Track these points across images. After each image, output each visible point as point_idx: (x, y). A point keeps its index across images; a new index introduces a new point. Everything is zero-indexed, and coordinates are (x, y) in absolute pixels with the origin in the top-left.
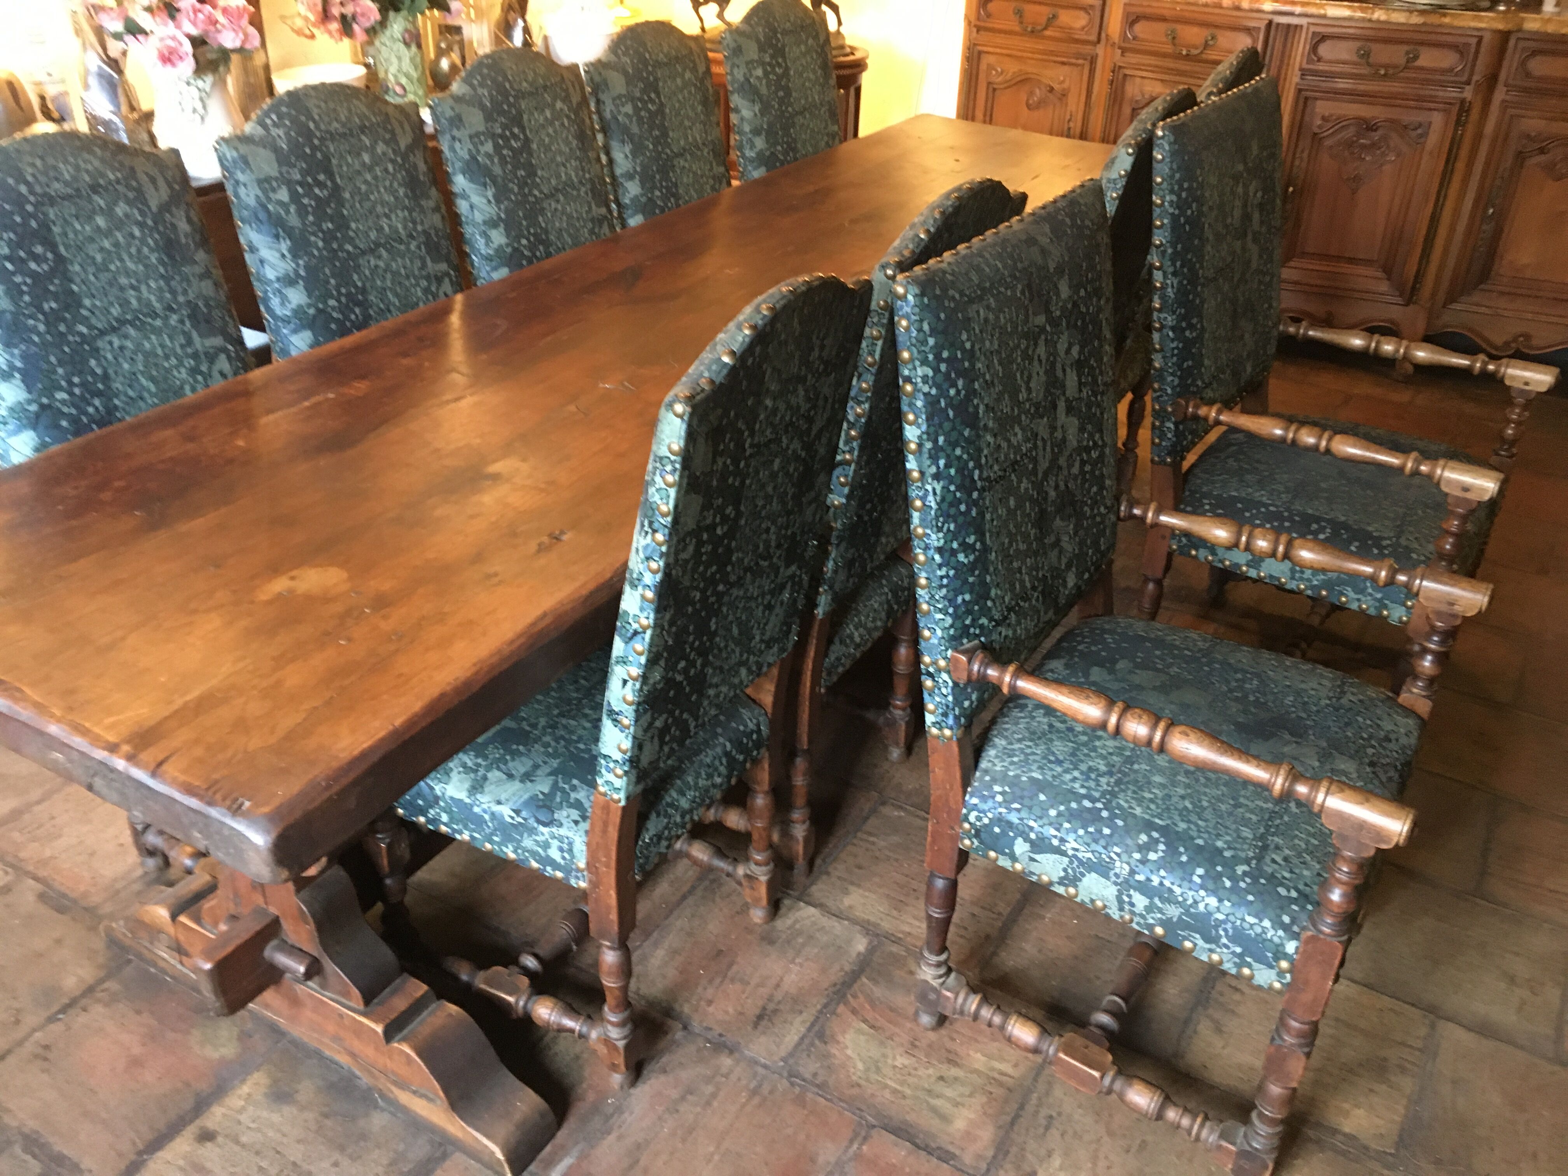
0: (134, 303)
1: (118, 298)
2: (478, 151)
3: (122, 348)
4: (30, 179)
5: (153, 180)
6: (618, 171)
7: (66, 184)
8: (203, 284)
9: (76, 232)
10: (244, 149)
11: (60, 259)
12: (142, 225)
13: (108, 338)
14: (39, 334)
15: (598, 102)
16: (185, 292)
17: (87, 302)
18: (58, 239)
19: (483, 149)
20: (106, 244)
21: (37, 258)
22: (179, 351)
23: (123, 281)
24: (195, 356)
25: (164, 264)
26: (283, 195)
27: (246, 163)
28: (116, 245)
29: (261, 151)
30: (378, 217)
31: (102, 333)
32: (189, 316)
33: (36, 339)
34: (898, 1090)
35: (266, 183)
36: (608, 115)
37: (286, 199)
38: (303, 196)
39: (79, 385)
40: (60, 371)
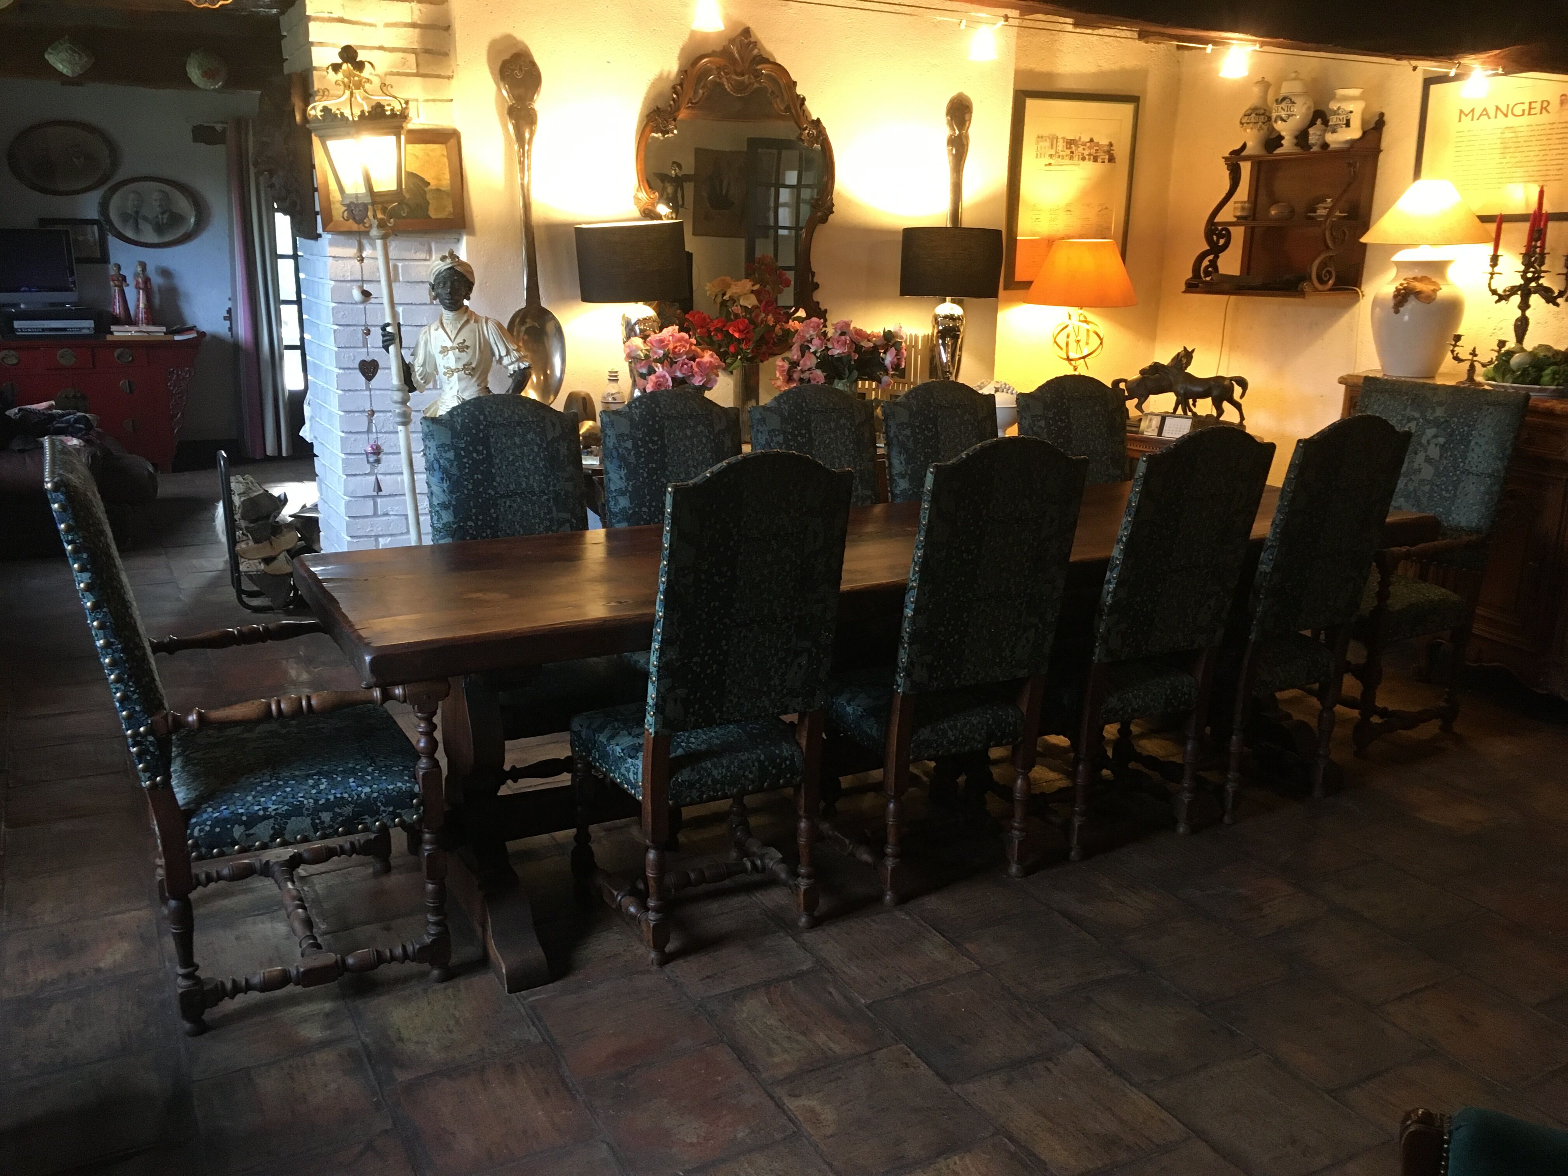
0: (524, 485)
1: (515, 480)
2: (772, 440)
3: (510, 506)
4: (487, 413)
5: (554, 425)
6: (894, 472)
7: (505, 419)
8: (567, 483)
9: (502, 443)
10: (613, 417)
11: (489, 454)
12: (539, 446)
13: (504, 500)
14: (468, 490)
15: (887, 425)
16: (555, 485)
17: (498, 479)
18: (492, 444)
19: (775, 439)
20: (517, 452)
21: (477, 452)
22: (542, 515)
23: (521, 472)
24: (551, 520)
25: (546, 468)
26: (629, 444)
27: (612, 425)
28: (522, 453)
29: (623, 419)
30: (689, 466)
31: (502, 496)
32: (553, 498)
33: (466, 492)
34: (755, 1033)
35: (620, 437)
36: (892, 434)
37: (630, 447)
38: (641, 447)
39: (482, 520)
40: (474, 511)
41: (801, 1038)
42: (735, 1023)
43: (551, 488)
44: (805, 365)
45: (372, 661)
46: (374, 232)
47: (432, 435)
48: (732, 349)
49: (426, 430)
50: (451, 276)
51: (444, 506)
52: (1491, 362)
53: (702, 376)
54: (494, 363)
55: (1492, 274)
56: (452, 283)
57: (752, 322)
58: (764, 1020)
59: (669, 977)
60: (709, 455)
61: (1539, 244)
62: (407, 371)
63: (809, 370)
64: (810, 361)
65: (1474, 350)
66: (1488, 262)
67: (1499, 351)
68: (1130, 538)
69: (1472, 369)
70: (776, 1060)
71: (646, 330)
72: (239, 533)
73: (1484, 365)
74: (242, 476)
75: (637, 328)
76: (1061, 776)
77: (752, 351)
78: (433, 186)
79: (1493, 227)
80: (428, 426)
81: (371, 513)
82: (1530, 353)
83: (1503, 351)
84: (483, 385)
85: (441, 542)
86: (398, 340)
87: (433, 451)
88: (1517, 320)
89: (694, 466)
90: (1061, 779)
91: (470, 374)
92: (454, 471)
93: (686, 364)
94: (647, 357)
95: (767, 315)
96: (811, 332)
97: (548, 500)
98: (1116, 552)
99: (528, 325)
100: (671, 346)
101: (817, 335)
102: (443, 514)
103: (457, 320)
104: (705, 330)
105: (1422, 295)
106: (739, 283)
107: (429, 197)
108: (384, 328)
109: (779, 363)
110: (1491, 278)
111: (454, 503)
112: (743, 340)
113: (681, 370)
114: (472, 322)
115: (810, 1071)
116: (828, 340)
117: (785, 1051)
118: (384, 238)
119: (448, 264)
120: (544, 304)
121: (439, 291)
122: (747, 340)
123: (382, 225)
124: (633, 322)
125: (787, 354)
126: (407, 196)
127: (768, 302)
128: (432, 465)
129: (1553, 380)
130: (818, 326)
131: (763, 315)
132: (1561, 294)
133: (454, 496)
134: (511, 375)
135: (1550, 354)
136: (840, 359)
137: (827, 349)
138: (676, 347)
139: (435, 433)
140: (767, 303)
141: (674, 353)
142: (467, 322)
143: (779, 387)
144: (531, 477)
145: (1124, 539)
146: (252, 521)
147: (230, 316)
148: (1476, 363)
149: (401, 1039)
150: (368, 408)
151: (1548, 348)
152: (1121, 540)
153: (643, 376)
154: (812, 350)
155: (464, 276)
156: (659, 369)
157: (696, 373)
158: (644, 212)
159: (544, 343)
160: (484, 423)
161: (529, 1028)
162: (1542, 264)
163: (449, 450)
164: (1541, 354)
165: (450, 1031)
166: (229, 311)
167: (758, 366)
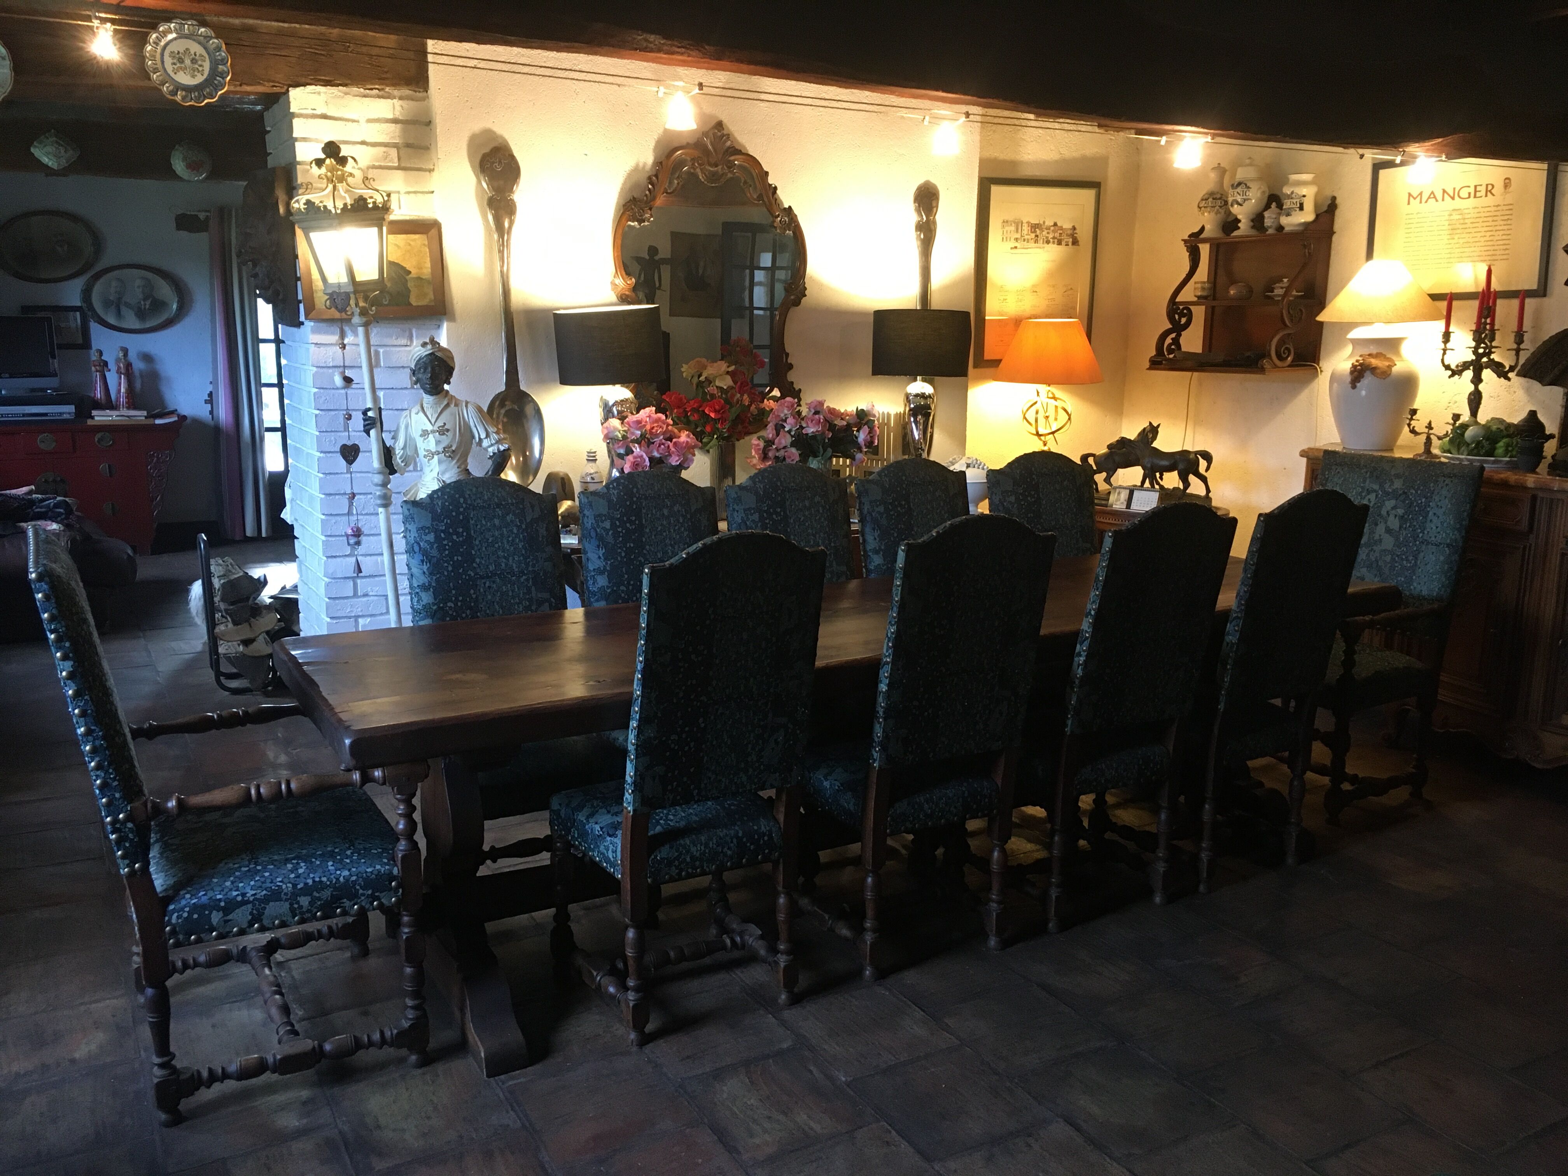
0: (503, 566)
1: (495, 561)
2: (748, 519)
3: (489, 587)
4: (467, 496)
5: (532, 506)
6: (868, 548)
7: (484, 501)
8: (546, 563)
9: (482, 525)
10: (591, 498)
11: (469, 536)
12: (519, 527)
13: (483, 581)
14: (448, 571)
15: (860, 503)
16: (534, 565)
17: (478, 560)
18: (472, 526)
19: (751, 519)
20: (497, 533)
21: (457, 534)
22: (521, 595)
23: (500, 553)
24: (530, 600)
25: (526, 549)
26: (607, 524)
27: (591, 505)
28: (502, 535)
29: (601, 500)
30: (666, 545)
31: (482, 577)
32: (532, 578)
33: (446, 573)
34: (736, 1114)
35: (598, 517)
36: (865, 511)
37: (608, 527)
38: (619, 527)
39: (461, 601)
40: (454, 592)
41: (782, 1118)
42: (715, 1104)
43: (530, 569)
44: (780, 443)
45: (352, 745)
46: (356, 320)
47: (412, 518)
48: (708, 429)
49: (407, 512)
50: (431, 361)
51: (424, 588)
52: (1446, 435)
53: (678, 456)
54: (474, 445)
55: (1445, 350)
56: (433, 369)
57: (728, 401)
58: (745, 1100)
59: (648, 1058)
60: (686, 533)
61: (1488, 321)
62: (387, 454)
63: (785, 447)
64: (785, 440)
65: (1430, 423)
66: (1440, 338)
67: (1454, 425)
68: (1099, 611)
69: (1428, 442)
70: (757, 1141)
71: (623, 412)
72: (218, 616)
73: (1439, 438)
74: (222, 558)
75: (615, 410)
76: (1038, 847)
77: (728, 430)
78: (414, 274)
79: (1444, 304)
80: (409, 510)
81: (351, 594)
82: (1483, 425)
83: (1458, 423)
84: (463, 467)
85: (422, 623)
86: (379, 424)
87: (414, 534)
88: (1470, 394)
89: (671, 545)
90: (1038, 851)
91: (450, 456)
92: (434, 553)
93: (663, 444)
94: (624, 437)
95: (742, 395)
96: (786, 411)
97: (527, 580)
98: (1086, 625)
99: (507, 408)
100: (648, 427)
101: (791, 414)
102: (423, 595)
103: (437, 404)
104: (681, 410)
105: (1378, 371)
106: (715, 364)
107: (410, 285)
108: (365, 413)
109: (755, 442)
110: (1444, 354)
111: (434, 584)
112: (719, 419)
113: (658, 451)
114: (452, 406)
115: (792, 1152)
116: (802, 419)
117: (765, 1131)
118: (366, 325)
119: (428, 350)
120: (523, 387)
121: (420, 376)
122: (722, 420)
123: (363, 313)
124: (611, 403)
125: (761, 433)
126: (389, 285)
127: (742, 382)
128: (413, 547)
129: (1506, 452)
130: (792, 406)
131: (739, 395)
132: (1512, 369)
133: (434, 578)
134: (491, 457)
135: (1502, 427)
136: (814, 437)
137: (802, 428)
138: (653, 428)
139: (415, 516)
140: (742, 384)
141: (651, 433)
142: (448, 405)
143: (754, 465)
144: (511, 558)
145: (1093, 613)
146: (232, 604)
147: (211, 399)
148: (1432, 436)
149: (379, 1127)
150: (349, 492)
151: (1501, 421)
152: (1090, 613)
153: (621, 457)
154: (786, 429)
155: (445, 362)
156: (637, 450)
157: (673, 452)
158: (621, 297)
159: (523, 426)
160: (464, 506)
161: (507, 1112)
162: (1492, 339)
163: (429, 533)
164: (1494, 428)
165: (429, 1118)
166: (210, 394)
167: (734, 446)
